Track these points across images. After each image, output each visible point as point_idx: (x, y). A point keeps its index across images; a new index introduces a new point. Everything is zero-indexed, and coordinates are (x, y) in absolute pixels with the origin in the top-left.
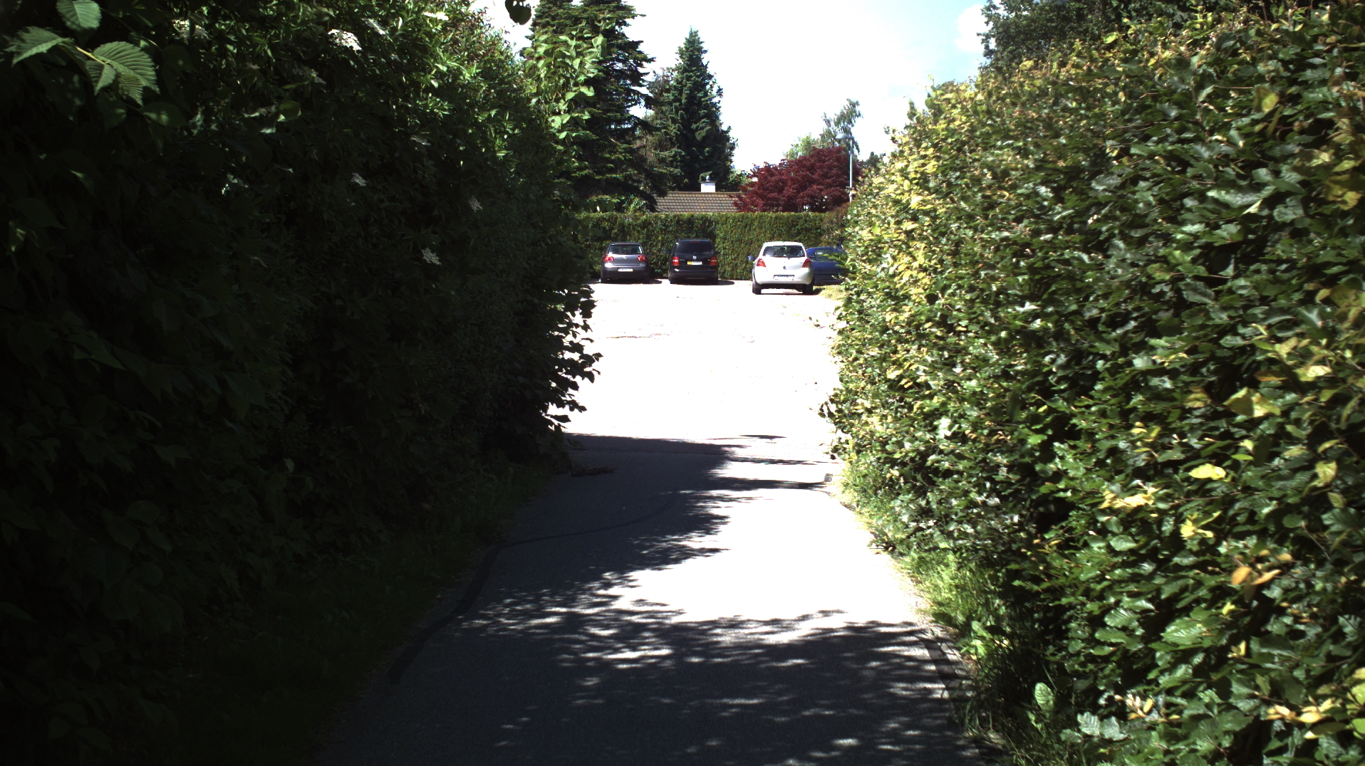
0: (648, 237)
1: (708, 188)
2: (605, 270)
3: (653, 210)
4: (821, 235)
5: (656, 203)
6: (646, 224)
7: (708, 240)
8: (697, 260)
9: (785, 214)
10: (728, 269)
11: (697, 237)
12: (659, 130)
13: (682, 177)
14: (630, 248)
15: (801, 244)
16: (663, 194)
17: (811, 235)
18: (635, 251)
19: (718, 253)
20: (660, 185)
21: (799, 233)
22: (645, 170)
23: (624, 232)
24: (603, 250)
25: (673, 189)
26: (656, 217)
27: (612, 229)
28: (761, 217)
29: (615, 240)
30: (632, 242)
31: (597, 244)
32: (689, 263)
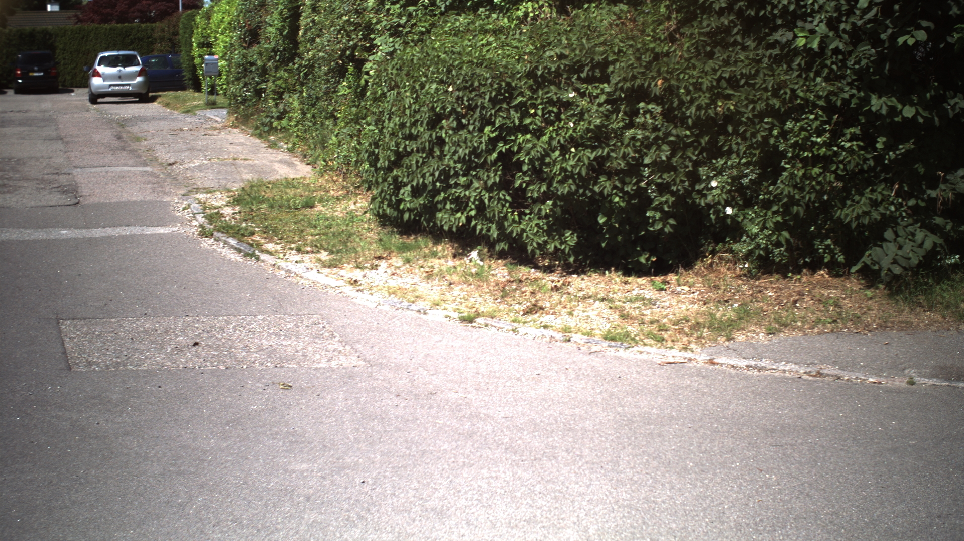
1: (53, 8)
4: (152, 43)
7: (47, 52)
8: (38, 71)
9: (119, 25)
10: (68, 78)
11: (38, 49)
15: (135, 53)
17: (144, 44)
19: (58, 63)
21: (132, 43)
28: (97, 29)
32: (31, 74)
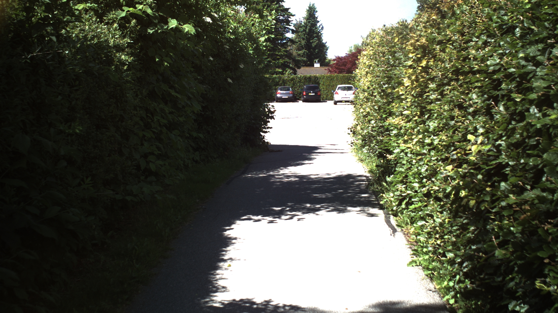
0: (294, 84)
1: (317, 65)
2: (277, 98)
3: (295, 74)
5: (296, 71)
6: (293, 79)
7: (317, 85)
8: (312, 93)
9: (347, 75)
10: (325, 96)
11: (312, 84)
12: (297, 42)
13: (307, 61)
14: (286, 89)
15: (352, 86)
16: (299, 68)
18: (288, 90)
19: (320, 90)
20: (298, 64)
22: (292, 59)
23: (284, 82)
24: (276, 90)
25: (303, 66)
26: (297, 76)
27: (279, 81)
28: (337, 76)
29: (281, 86)
30: (287, 86)
31: (274, 88)
32: (310, 94)
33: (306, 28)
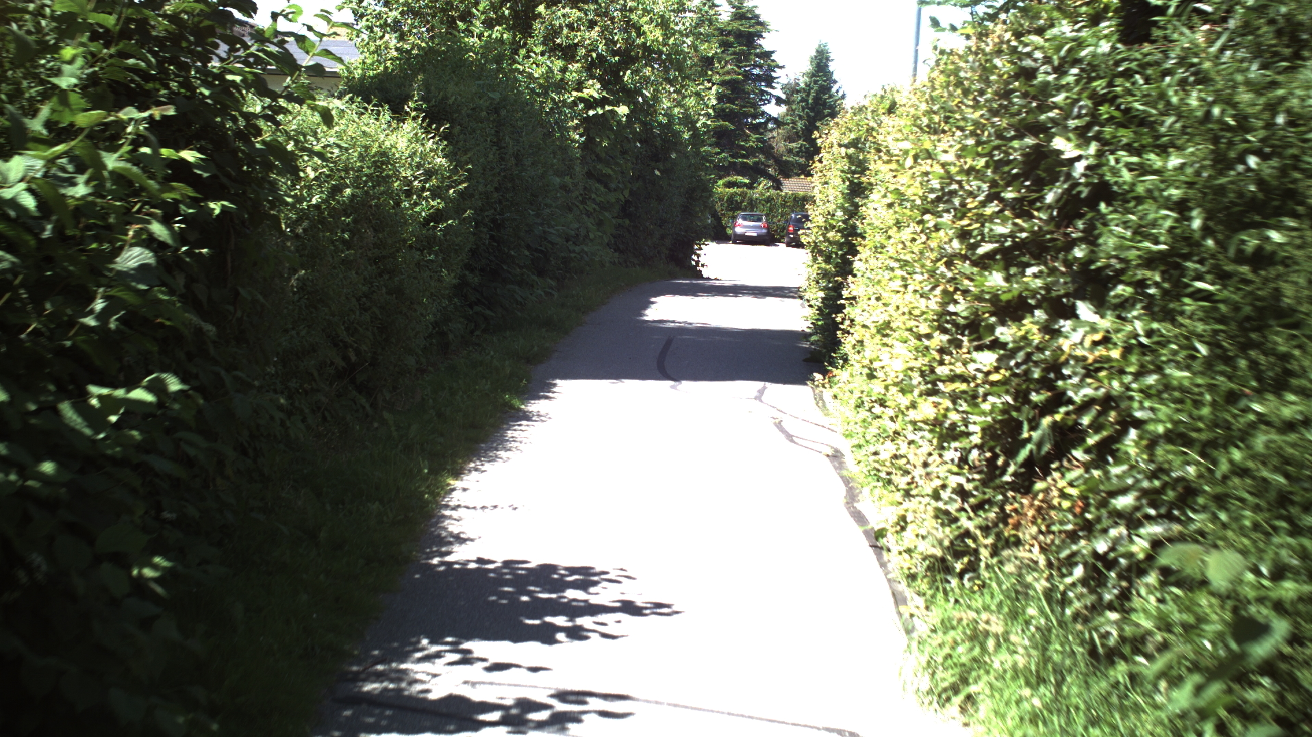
0: (771, 210)
2: (735, 235)
3: (777, 189)
5: (781, 184)
6: (769, 199)
12: (788, 124)
14: (756, 218)
16: (787, 176)
18: (759, 220)
20: (786, 170)
22: (774, 157)
23: (752, 204)
24: (734, 218)
25: (795, 174)
26: (779, 194)
27: (742, 202)
29: (745, 210)
30: (758, 213)
31: (730, 213)
33: (808, 95)
